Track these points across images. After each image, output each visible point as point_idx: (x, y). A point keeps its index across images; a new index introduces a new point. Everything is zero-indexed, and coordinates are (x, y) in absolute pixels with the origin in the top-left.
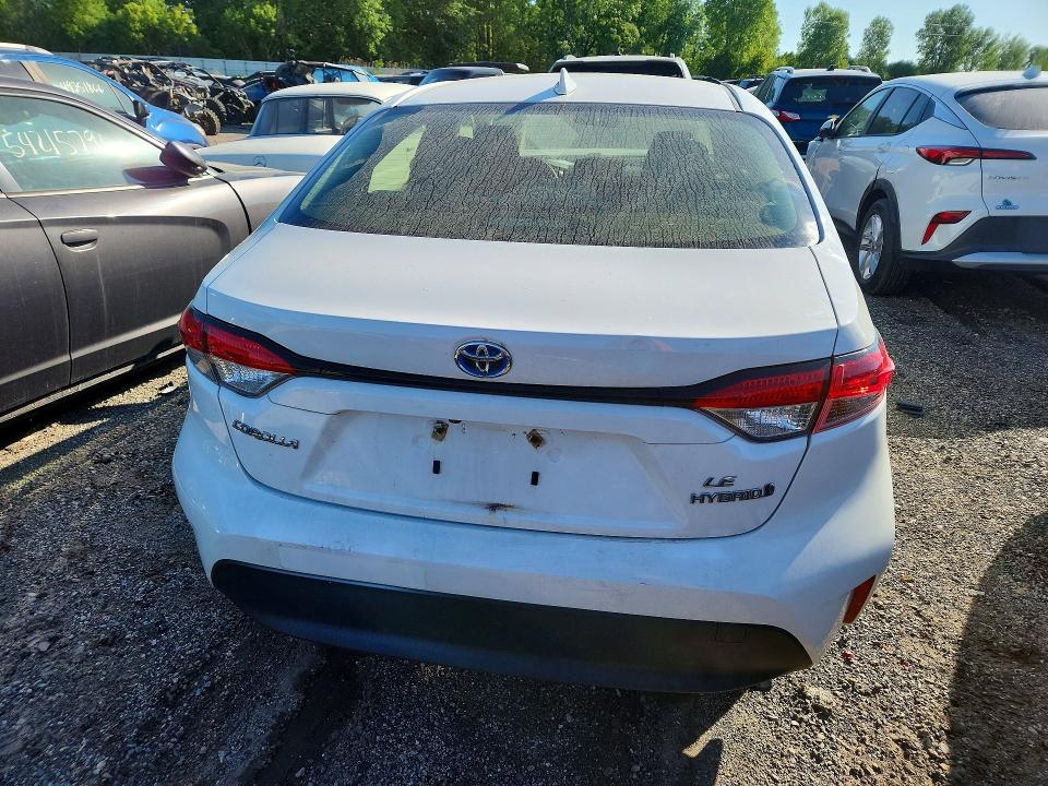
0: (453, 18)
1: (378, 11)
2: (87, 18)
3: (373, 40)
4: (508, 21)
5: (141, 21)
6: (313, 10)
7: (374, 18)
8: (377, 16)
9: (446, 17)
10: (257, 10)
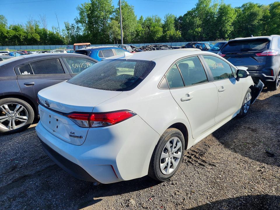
0: (254, 25)
1: (230, 26)
2: (158, 35)
3: (227, 33)
4: (274, 24)
5: (169, 35)
6: (211, 28)
7: (228, 28)
8: (229, 27)
9: (252, 25)
10: (196, 30)
